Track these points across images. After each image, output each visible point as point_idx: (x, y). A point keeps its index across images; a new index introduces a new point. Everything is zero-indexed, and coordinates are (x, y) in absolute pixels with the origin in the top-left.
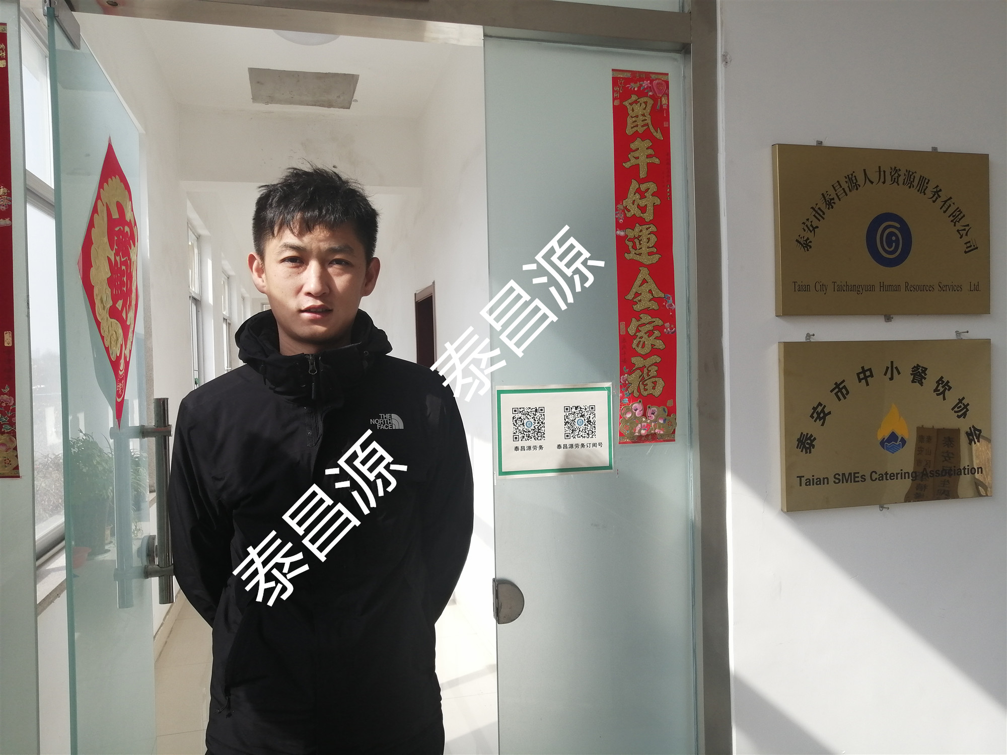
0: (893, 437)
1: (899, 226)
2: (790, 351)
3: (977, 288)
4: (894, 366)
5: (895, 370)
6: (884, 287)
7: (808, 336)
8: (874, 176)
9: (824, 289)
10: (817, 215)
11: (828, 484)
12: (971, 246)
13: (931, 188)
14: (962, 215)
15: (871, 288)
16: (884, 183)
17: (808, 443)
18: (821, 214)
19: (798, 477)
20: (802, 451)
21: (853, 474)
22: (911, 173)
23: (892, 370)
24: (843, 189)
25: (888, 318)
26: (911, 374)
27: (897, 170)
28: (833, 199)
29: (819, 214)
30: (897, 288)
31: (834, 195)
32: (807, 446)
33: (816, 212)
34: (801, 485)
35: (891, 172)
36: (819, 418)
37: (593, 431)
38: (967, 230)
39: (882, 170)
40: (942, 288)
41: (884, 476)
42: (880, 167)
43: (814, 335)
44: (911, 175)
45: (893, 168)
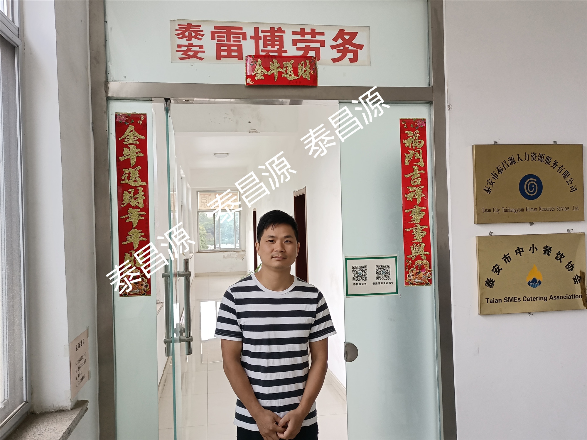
0: (534, 280)
1: (536, 180)
2: (481, 240)
3: (577, 208)
4: (534, 247)
6: (528, 209)
7: (491, 233)
8: (523, 157)
9: (498, 211)
10: (494, 177)
11: (501, 302)
12: (573, 189)
13: (552, 161)
14: (569, 174)
15: (522, 210)
16: (528, 160)
17: (491, 283)
18: (496, 176)
19: (486, 299)
20: (488, 287)
21: (514, 298)
23: (533, 249)
24: (507, 164)
25: (532, 224)
26: (543, 250)
27: (535, 154)
28: (502, 169)
29: (495, 176)
30: (535, 210)
31: (502, 167)
33: (494, 175)
34: (487, 303)
35: (532, 155)
36: (496, 271)
37: (389, 276)
38: (571, 181)
40: (559, 209)
41: (530, 299)
42: (526, 153)
43: (493, 232)
44: (542, 156)
45: (533, 153)
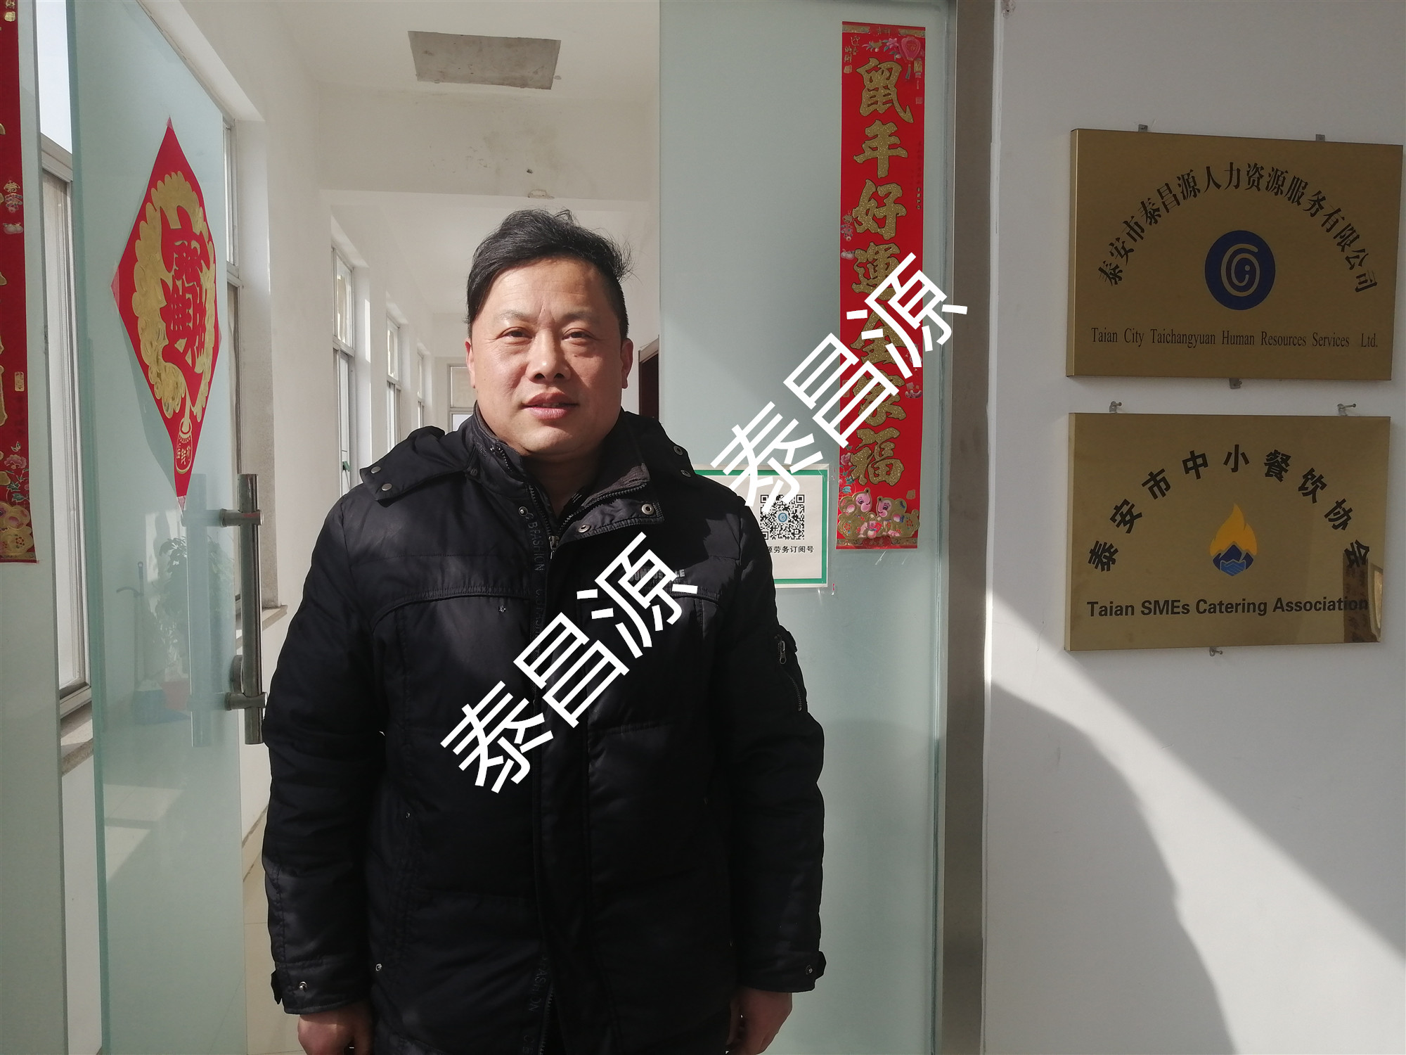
0: (1234, 552)
1: (1256, 250)
2: (1084, 425)
3: (1372, 343)
4: (1240, 451)
5: (1240, 458)
6: (1228, 338)
7: (1114, 405)
8: (1222, 178)
9: (1139, 340)
10: (1132, 233)
11: (1133, 614)
12: (1366, 281)
13: (1309, 194)
14: (1355, 235)
15: (1210, 339)
16: (1237, 187)
17: (1105, 557)
18: (1139, 231)
19: (1088, 603)
20: (1096, 567)
21: (1170, 603)
22: (1279, 173)
23: (1236, 458)
24: (1175, 196)
25: (1235, 383)
26: (1266, 464)
27: (1258, 169)
28: (1158, 210)
29: (1135, 231)
30: (1249, 340)
31: (1159, 204)
32: (1105, 560)
33: (1132, 228)
34: (1092, 615)
35: (1248, 172)
36: (1123, 522)
37: (801, 530)
38: (1361, 258)
39: (1235, 168)
40: (1318, 342)
41: (1218, 607)
42: (1231, 164)
43: (1120, 404)
44: (1279, 176)
45: (1252, 165)
